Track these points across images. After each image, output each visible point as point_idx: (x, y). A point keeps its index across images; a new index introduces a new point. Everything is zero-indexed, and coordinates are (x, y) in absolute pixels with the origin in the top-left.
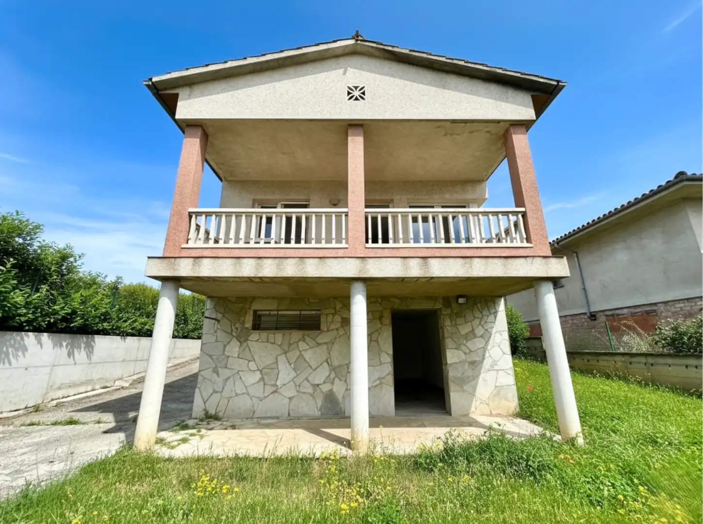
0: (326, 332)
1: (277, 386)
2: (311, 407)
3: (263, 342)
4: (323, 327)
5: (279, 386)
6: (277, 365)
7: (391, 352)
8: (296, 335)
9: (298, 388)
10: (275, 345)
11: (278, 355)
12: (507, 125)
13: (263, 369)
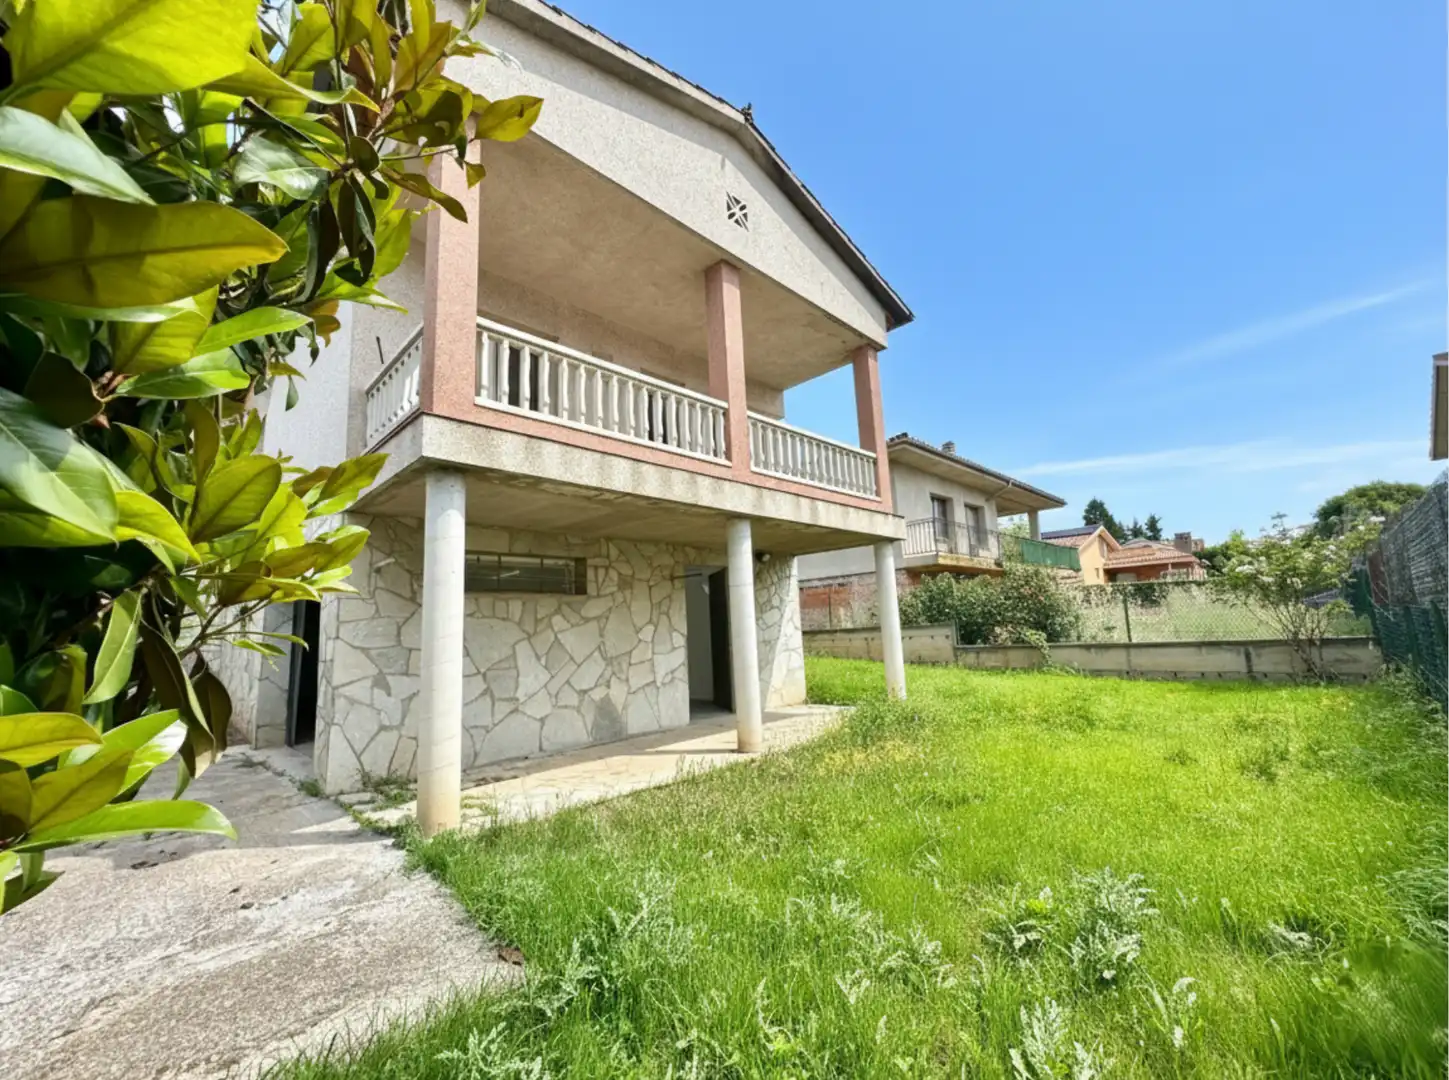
0: (594, 597)
1: (517, 700)
2: (576, 728)
3: (484, 617)
4: (591, 588)
5: (522, 700)
6: (515, 659)
7: (685, 630)
8: (546, 603)
9: (554, 700)
10: (508, 624)
11: (516, 643)
12: (865, 341)
13: (489, 669)
